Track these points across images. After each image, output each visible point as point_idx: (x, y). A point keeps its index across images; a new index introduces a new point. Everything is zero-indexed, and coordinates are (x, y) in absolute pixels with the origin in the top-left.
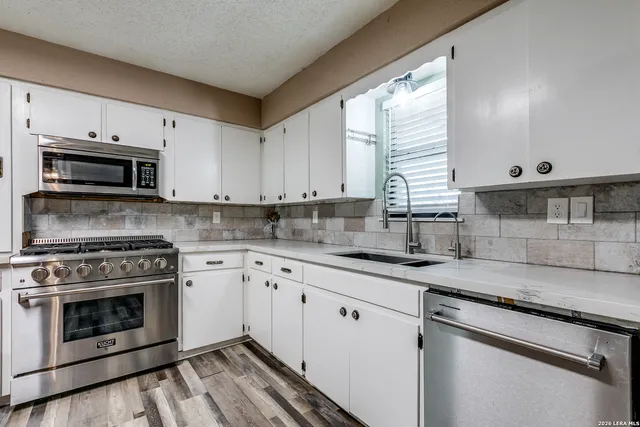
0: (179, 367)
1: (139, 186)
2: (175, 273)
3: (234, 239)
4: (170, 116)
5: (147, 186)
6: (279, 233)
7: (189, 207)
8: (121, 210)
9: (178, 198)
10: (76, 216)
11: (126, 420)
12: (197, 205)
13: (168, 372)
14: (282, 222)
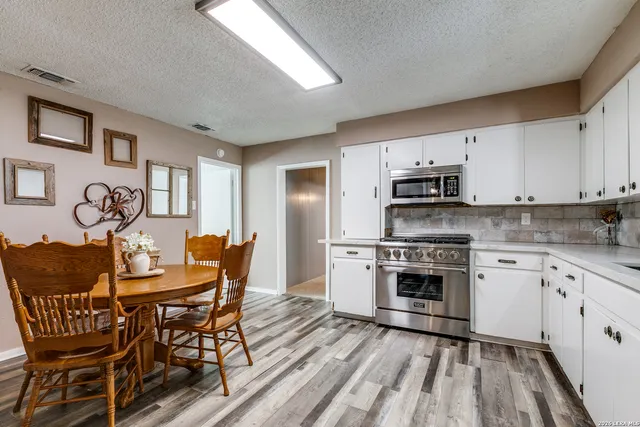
0: (470, 344)
1: (446, 195)
2: (467, 265)
3: (548, 243)
4: (470, 133)
5: (452, 195)
6: (621, 239)
7: (496, 210)
8: (440, 214)
9: (478, 202)
10: (413, 219)
11: (420, 355)
12: (504, 207)
13: (460, 343)
14: (625, 224)
